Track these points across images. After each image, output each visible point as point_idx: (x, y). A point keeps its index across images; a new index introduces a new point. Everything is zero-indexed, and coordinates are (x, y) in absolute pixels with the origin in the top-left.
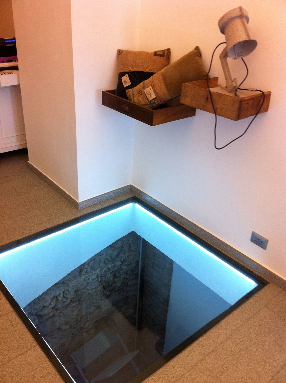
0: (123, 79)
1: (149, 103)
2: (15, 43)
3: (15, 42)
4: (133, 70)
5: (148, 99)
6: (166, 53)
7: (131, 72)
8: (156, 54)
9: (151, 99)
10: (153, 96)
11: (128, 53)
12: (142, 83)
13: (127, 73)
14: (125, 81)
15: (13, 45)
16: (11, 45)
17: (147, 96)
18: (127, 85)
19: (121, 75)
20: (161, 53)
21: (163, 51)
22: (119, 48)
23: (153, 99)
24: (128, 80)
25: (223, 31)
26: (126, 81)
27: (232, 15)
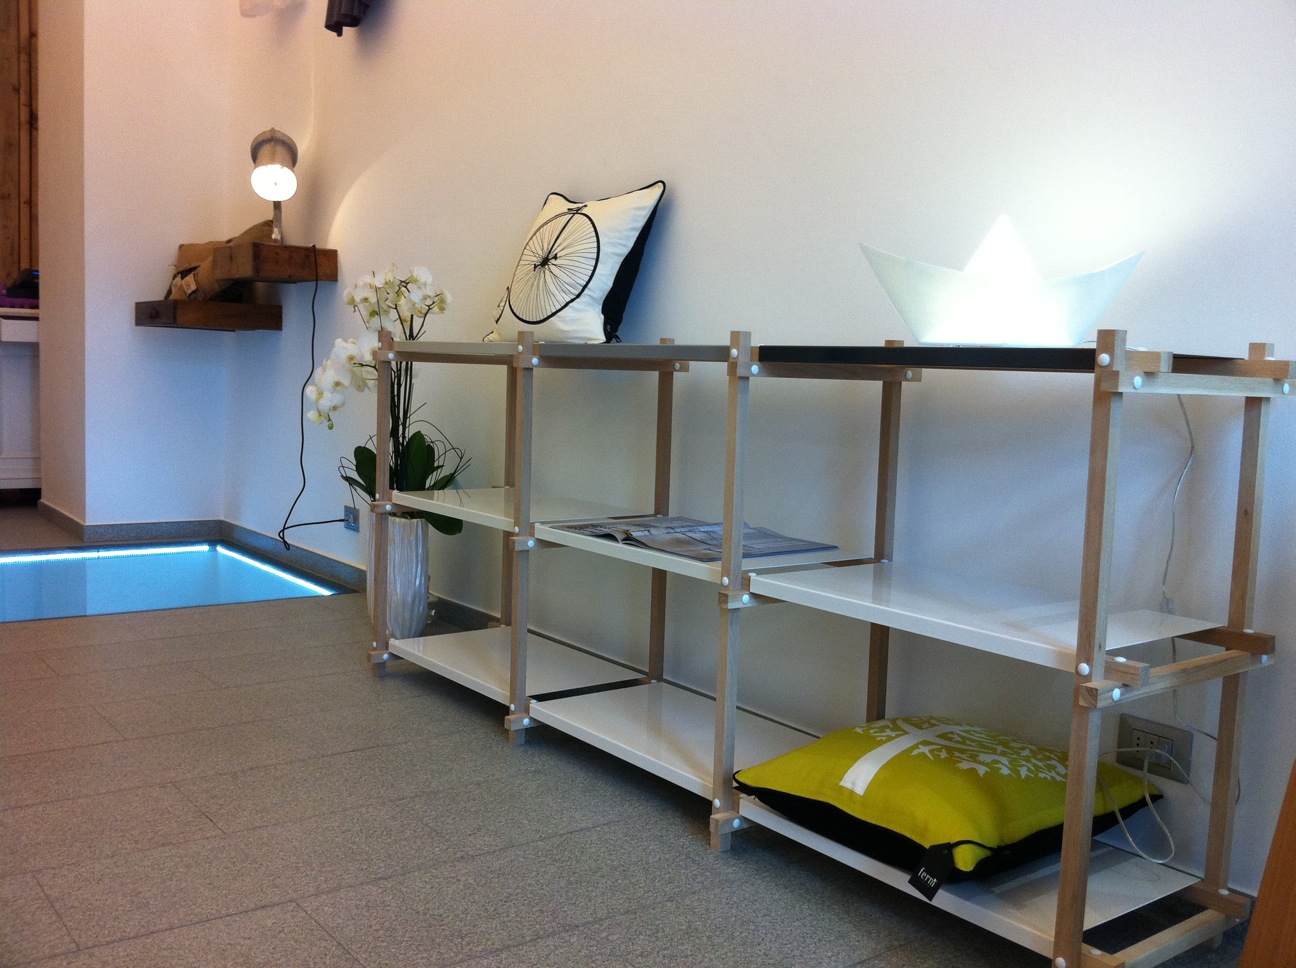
9: (189, 292)
10: (193, 287)
22: (180, 244)
23: (194, 292)
27: (261, 139)
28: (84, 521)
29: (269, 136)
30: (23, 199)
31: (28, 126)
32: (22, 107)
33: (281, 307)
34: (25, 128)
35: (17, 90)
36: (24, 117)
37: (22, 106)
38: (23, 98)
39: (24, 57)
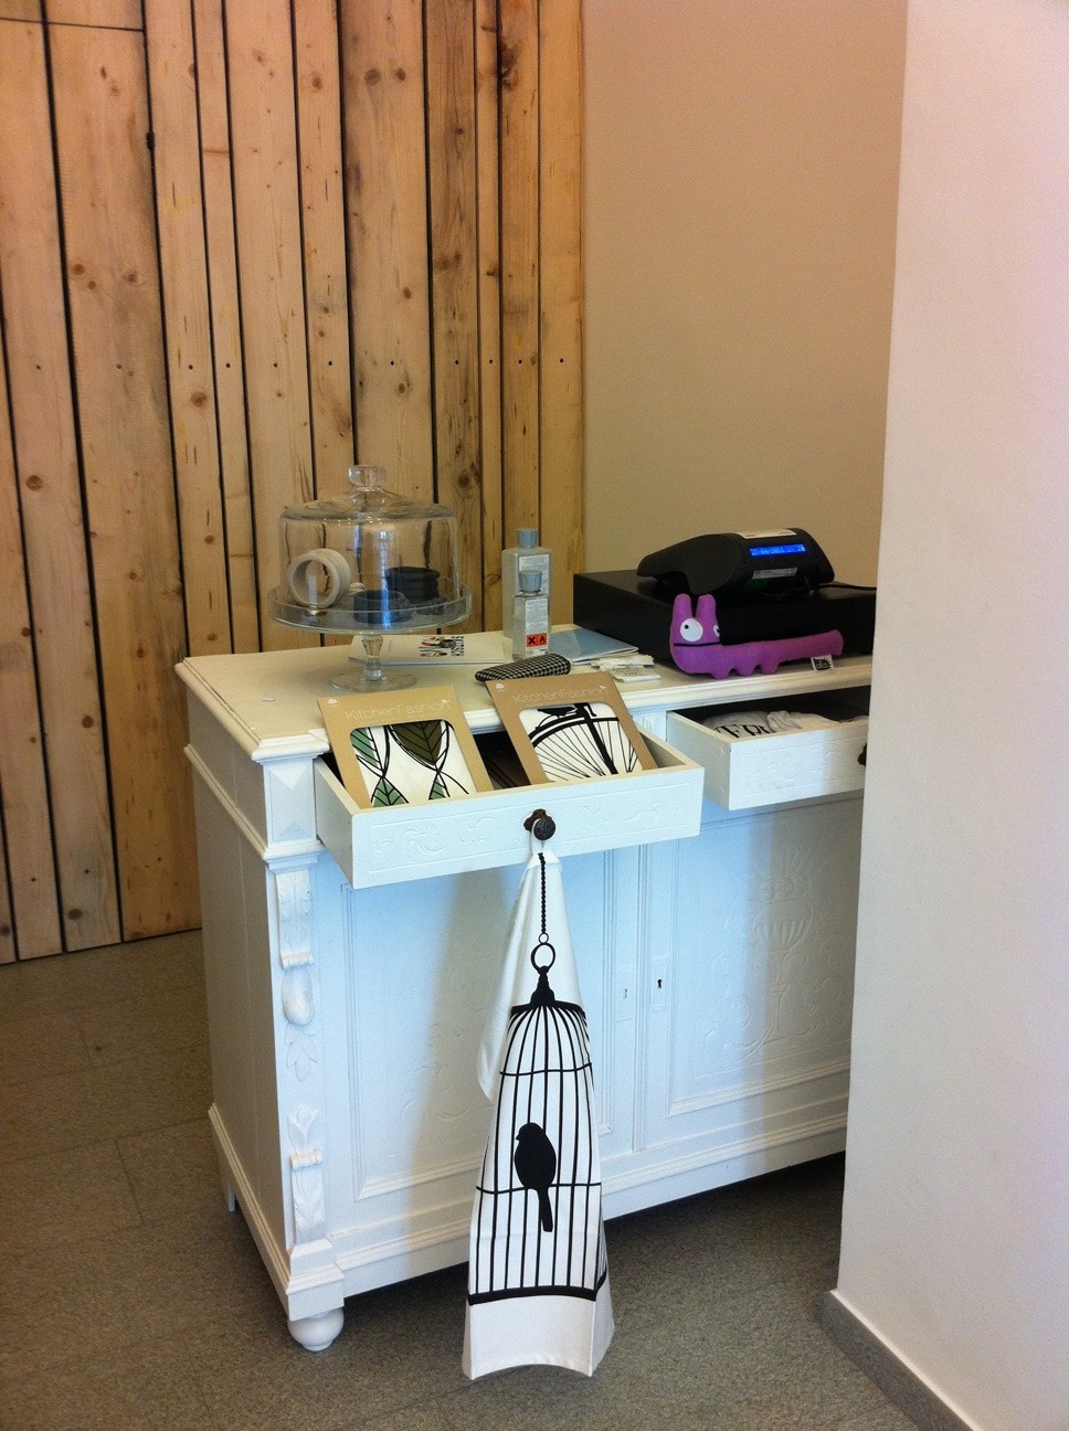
31: (493, 81)
32: (481, 36)
34: (488, 84)
36: (485, 58)
37: (479, 30)
38: (483, 11)
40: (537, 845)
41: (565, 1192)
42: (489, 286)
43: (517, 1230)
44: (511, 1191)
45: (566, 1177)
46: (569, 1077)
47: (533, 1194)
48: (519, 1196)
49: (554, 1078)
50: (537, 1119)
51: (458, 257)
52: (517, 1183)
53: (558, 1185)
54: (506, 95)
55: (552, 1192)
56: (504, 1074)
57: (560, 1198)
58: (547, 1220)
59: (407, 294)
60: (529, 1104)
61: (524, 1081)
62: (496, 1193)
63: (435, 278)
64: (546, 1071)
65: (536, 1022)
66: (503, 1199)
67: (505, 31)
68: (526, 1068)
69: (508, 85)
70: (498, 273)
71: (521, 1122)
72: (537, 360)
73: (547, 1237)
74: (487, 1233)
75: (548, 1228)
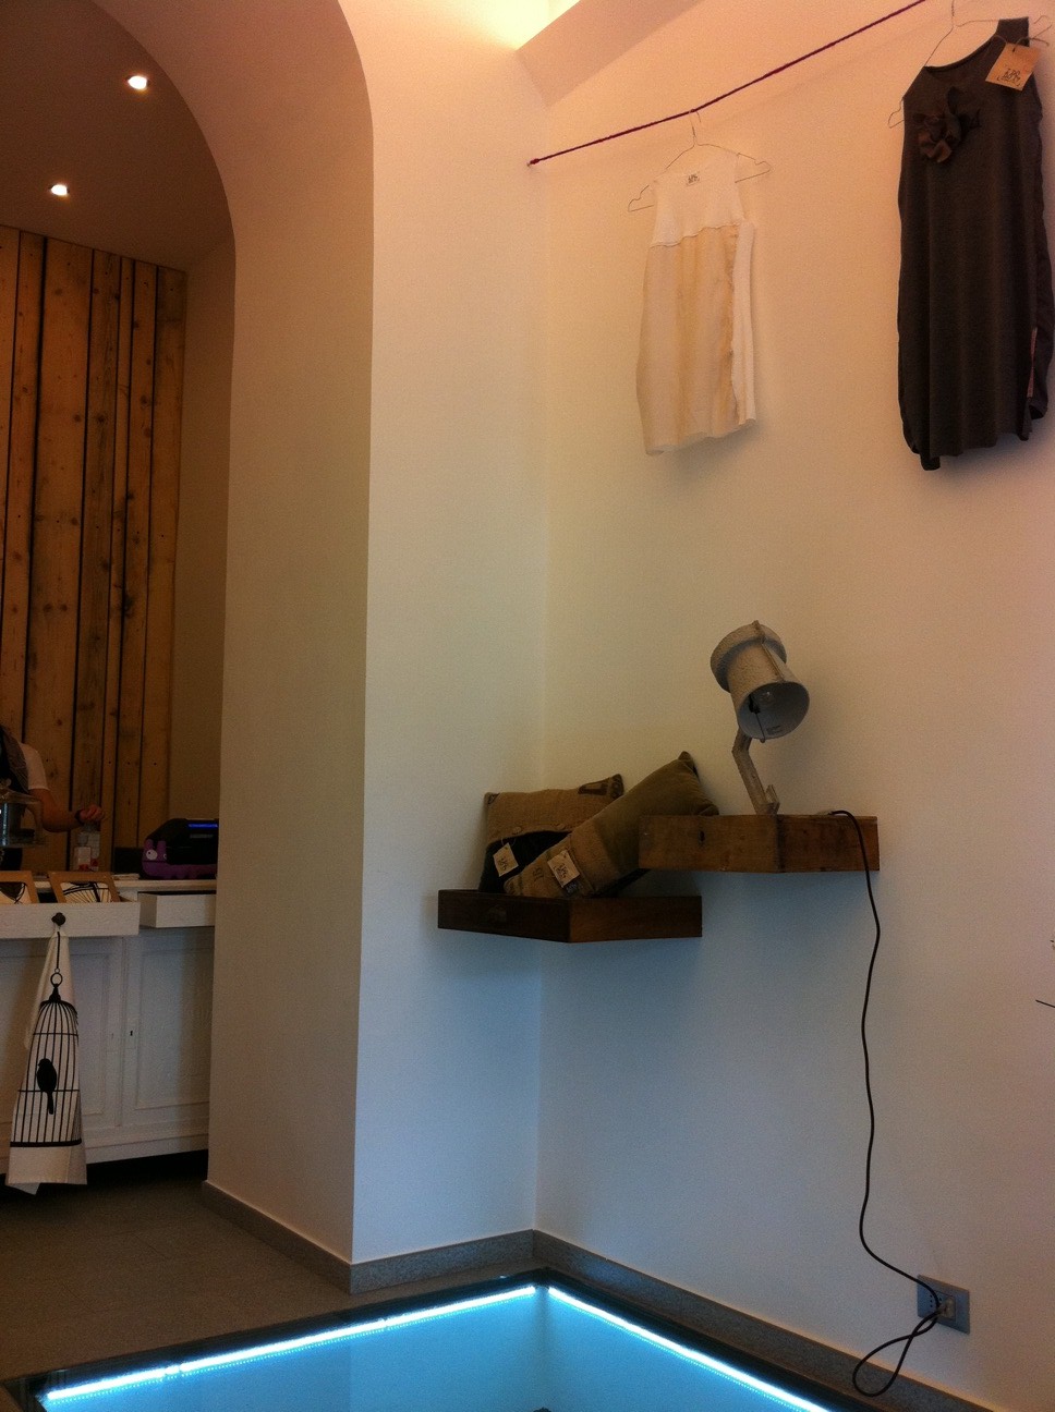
0: (497, 856)
1: (561, 894)
2: (215, 832)
3: (217, 829)
4: (524, 833)
5: (558, 884)
6: (610, 784)
7: (518, 837)
8: (583, 790)
9: (566, 881)
10: (573, 873)
11: (511, 798)
12: (545, 852)
13: (505, 841)
14: (504, 863)
15: (211, 836)
16: (205, 836)
17: (556, 874)
18: (509, 870)
19: (494, 848)
20: (598, 787)
21: (604, 783)
22: (486, 792)
23: (573, 881)
24: (511, 857)
25: (724, 682)
26: (506, 859)
27: (738, 640)
28: (350, 1258)
29: (752, 634)
30: (109, 709)
31: (119, 614)
32: (113, 590)
33: (699, 899)
34: (116, 615)
35: (107, 567)
36: (115, 601)
37: (112, 587)
38: (115, 578)
39: (117, 525)
40: (57, 929)
41: (60, 1094)
42: (111, 721)
43: (36, 1112)
44: (34, 1091)
45: (61, 1087)
46: (65, 1037)
47: (45, 1094)
48: (38, 1095)
49: (58, 1037)
50: (49, 1057)
51: (92, 705)
52: (37, 1088)
53: (58, 1091)
54: (127, 621)
55: (54, 1094)
56: (35, 1034)
57: (58, 1097)
58: (51, 1108)
59: (60, 723)
60: (47, 1049)
61: (44, 1037)
62: (27, 1091)
63: (78, 716)
64: (55, 1034)
65: (51, 1009)
66: (30, 1095)
67: (127, 588)
68: (45, 1031)
69: (128, 616)
70: (117, 714)
71: (41, 1057)
72: (140, 763)
73: (51, 1117)
74: (21, 1112)
75: (51, 1113)
